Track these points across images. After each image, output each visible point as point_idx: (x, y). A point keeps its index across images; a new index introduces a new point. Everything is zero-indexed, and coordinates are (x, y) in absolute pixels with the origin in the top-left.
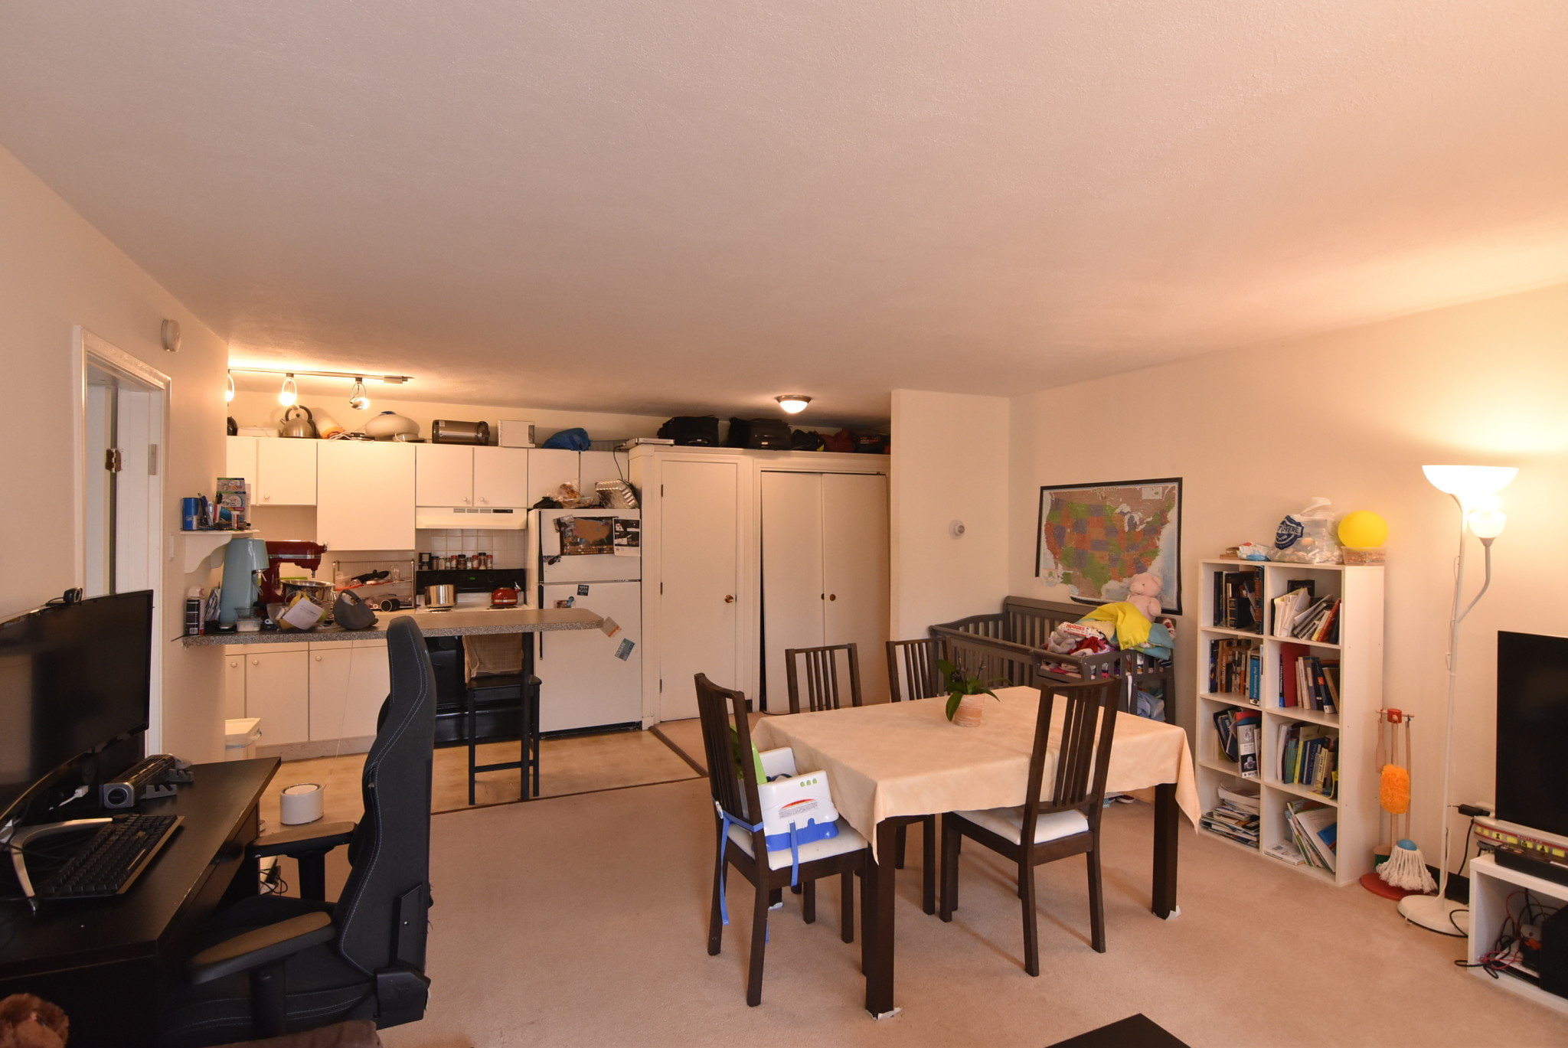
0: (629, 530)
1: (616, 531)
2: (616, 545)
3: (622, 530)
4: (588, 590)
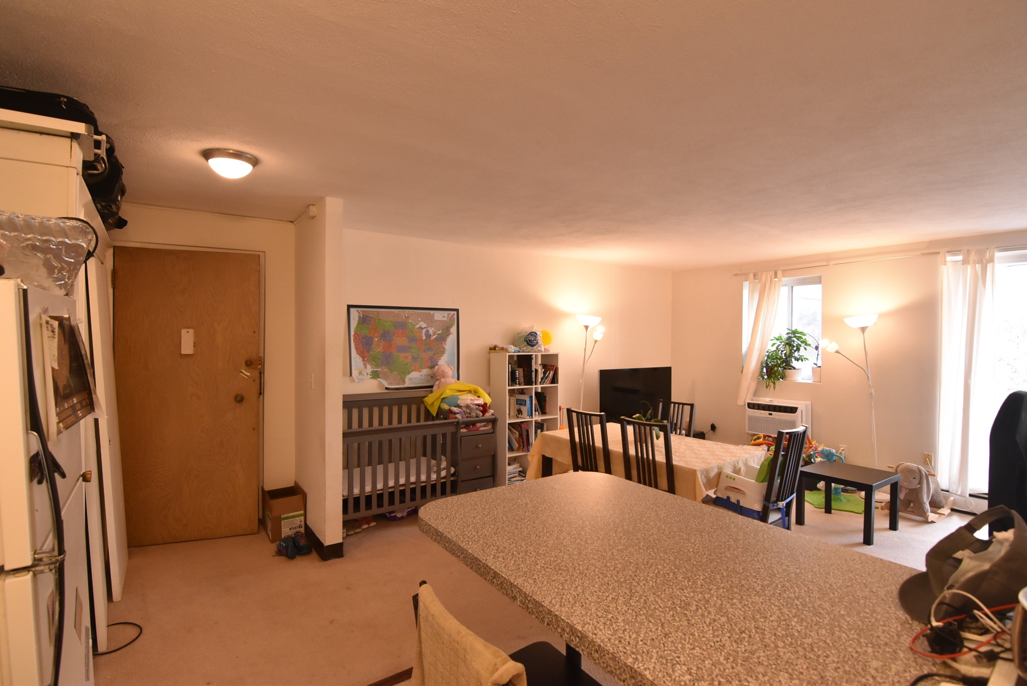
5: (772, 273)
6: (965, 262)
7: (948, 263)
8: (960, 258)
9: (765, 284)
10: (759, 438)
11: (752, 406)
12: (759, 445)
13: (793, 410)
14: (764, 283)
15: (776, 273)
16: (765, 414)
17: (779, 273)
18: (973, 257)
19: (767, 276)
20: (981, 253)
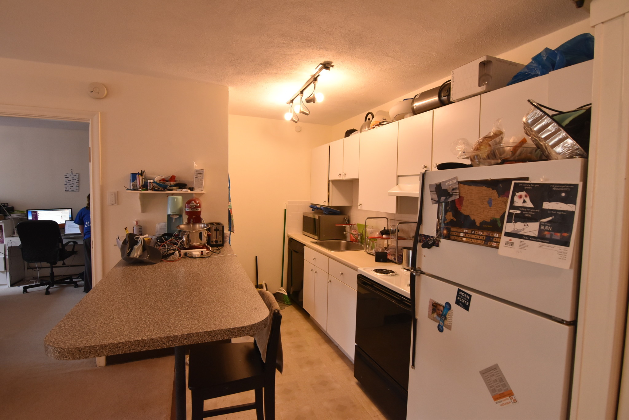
0: (547, 205)
1: (512, 207)
2: (507, 234)
3: (529, 204)
4: (469, 301)
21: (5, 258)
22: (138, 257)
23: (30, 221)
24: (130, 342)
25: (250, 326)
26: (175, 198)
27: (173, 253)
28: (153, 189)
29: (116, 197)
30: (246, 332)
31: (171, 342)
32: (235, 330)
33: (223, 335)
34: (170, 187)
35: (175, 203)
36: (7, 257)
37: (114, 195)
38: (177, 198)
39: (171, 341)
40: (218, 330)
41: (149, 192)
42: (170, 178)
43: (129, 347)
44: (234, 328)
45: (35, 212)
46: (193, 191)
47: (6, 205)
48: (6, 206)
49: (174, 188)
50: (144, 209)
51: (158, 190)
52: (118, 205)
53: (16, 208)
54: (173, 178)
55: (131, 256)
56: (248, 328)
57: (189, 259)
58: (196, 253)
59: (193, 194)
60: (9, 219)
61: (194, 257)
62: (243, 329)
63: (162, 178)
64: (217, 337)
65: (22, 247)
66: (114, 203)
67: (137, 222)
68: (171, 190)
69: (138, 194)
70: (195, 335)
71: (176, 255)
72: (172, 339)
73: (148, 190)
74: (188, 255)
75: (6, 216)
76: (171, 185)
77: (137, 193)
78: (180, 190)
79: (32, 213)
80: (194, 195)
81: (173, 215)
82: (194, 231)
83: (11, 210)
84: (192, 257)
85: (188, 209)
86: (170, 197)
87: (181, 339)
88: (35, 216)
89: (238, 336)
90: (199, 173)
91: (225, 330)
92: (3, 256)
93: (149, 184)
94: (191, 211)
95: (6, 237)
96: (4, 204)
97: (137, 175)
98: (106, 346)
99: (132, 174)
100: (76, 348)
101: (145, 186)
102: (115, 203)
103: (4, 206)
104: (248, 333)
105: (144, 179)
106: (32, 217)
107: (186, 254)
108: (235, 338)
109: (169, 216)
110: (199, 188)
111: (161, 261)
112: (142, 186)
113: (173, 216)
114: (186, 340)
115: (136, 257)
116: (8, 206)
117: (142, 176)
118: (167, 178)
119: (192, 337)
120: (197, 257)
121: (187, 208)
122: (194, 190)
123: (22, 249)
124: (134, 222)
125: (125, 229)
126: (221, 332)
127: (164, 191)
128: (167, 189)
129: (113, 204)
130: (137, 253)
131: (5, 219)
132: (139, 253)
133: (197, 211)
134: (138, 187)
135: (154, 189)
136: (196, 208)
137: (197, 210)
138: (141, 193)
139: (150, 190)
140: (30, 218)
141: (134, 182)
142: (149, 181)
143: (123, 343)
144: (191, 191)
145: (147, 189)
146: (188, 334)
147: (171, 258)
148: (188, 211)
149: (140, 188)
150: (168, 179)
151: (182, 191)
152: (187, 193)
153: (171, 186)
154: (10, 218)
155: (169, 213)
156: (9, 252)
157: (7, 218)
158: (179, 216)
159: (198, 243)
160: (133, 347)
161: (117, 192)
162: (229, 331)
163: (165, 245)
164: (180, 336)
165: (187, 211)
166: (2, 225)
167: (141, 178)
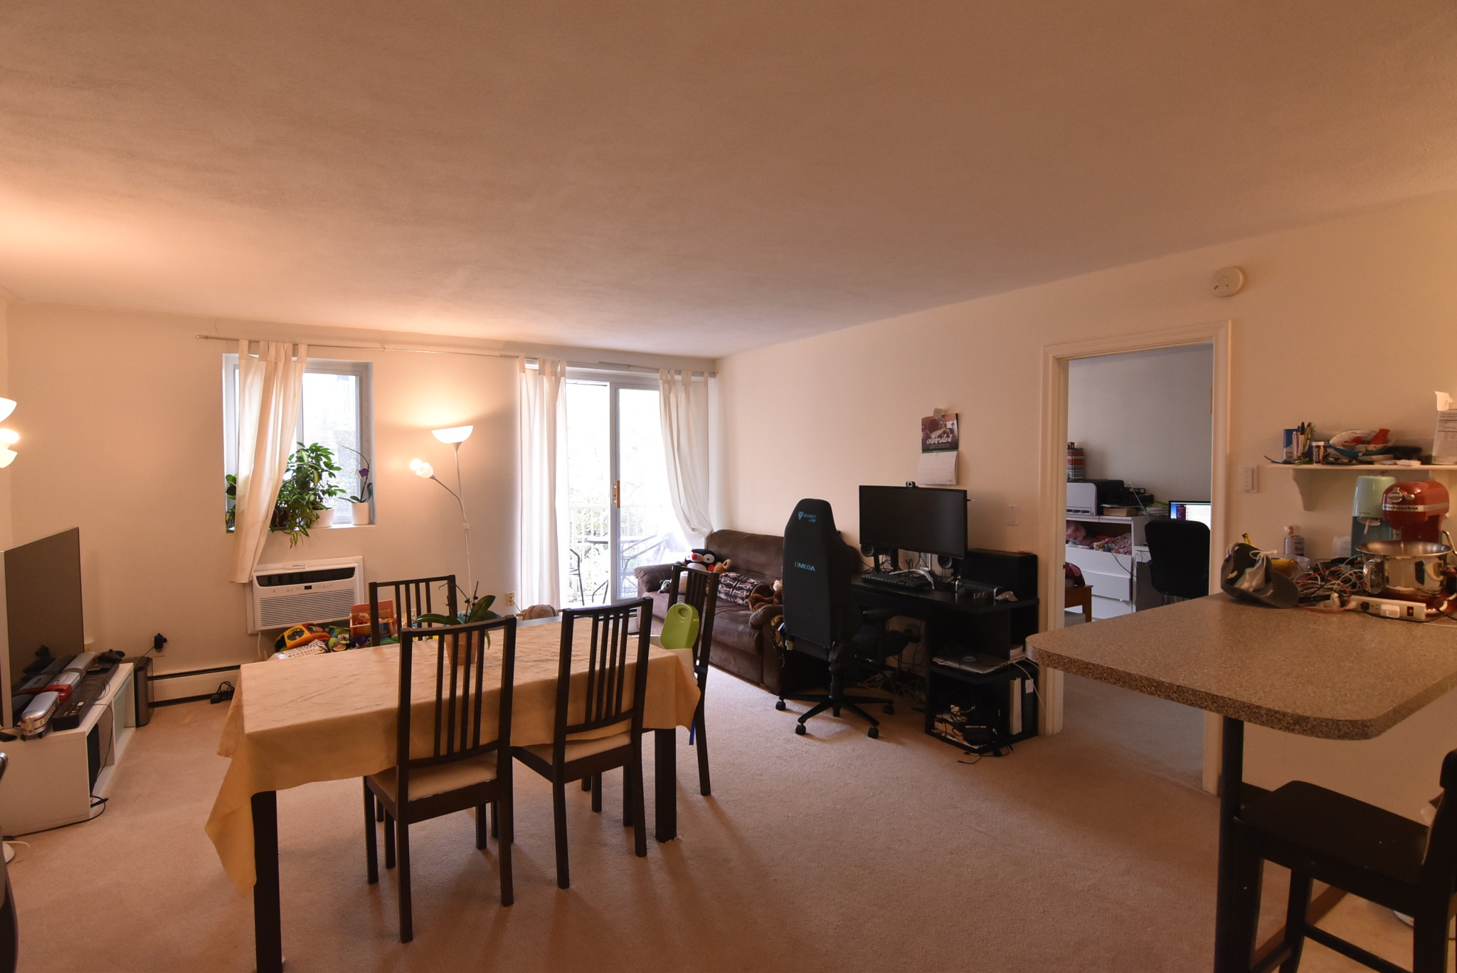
5: (289, 346)
6: (541, 372)
7: (527, 371)
8: (536, 366)
9: (276, 363)
10: (300, 633)
11: (268, 581)
12: (306, 643)
13: (347, 573)
14: (274, 361)
15: (295, 346)
16: (297, 589)
17: (303, 349)
18: (548, 369)
19: (277, 352)
20: (554, 365)
21: (1131, 580)
22: (1251, 590)
23: (1174, 519)
24: (1102, 666)
25: (1295, 716)
26: (1372, 480)
27: (1328, 597)
28: (1323, 461)
29: (1256, 476)
30: (1285, 725)
31: (1153, 688)
32: (1263, 712)
33: (1238, 712)
34: (1364, 455)
35: (1369, 490)
36: (1135, 579)
37: (1250, 473)
38: (1377, 481)
39: (1154, 686)
40: (1230, 699)
41: (1314, 466)
42: (1374, 434)
43: (1101, 674)
44: (1261, 707)
45: (1182, 506)
46: (1430, 464)
47: (1142, 491)
48: (1142, 493)
49: (1374, 457)
50: (1310, 503)
51: (1336, 462)
52: (1258, 492)
53: (1158, 497)
54: (1383, 434)
55: (1237, 585)
56: (1288, 718)
57: (1369, 616)
58: (1391, 607)
59: (1427, 471)
60: (1143, 515)
61: (1382, 614)
62: (1278, 716)
63: (1355, 435)
64: (1227, 710)
65: (1152, 565)
66: (1251, 488)
67: (1291, 528)
68: (1371, 463)
69: (1291, 472)
70: (1190, 692)
71: (1334, 602)
72: (1155, 684)
73: (1312, 464)
74: (1371, 610)
75: (1139, 509)
76: (1367, 451)
77: (1288, 468)
78: (1390, 462)
79: (1177, 507)
80: (1431, 474)
81: (1365, 519)
82: (1398, 558)
83: (1149, 500)
84: (1379, 616)
85: (1388, 505)
86: (1361, 478)
87: (1168, 690)
88: (1182, 512)
89: (1267, 725)
90: (1449, 419)
91: (1243, 703)
92: (1129, 577)
93: (1315, 450)
94: (1395, 510)
95: (1135, 545)
96: (1139, 489)
97: (1294, 433)
98: (1075, 662)
99: (1287, 430)
100: (1046, 652)
101: (1307, 456)
102: (1253, 488)
103: (1138, 493)
104: (1288, 728)
105: (1308, 441)
106: (1177, 514)
107: (1365, 607)
108: (1260, 724)
109: (1355, 519)
110: (1450, 458)
111: (1297, 607)
112: (1303, 454)
113: (1366, 521)
114: (1176, 695)
115: (1249, 588)
116: (1145, 493)
117: (1302, 433)
118: (1369, 434)
119: (1185, 693)
120: (1388, 615)
121: (1386, 503)
122: (1433, 462)
123: (1151, 567)
124: (1285, 528)
125: (1242, 537)
126: (1234, 703)
127: (1350, 463)
128: (1357, 460)
129: (1247, 491)
130: (1248, 582)
131: (1137, 515)
132: (1254, 584)
133: (1408, 510)
134: (1295, 457)
135: (1325, 460)
136: (1405, 504)
137: (1409, 508)
138: (1296, 470)
139: (1317, 462)
140: (1174, 516)
141: (1289, 448)
142: (1314, 444)
143: (1094, 665)
144: (1422, 464)
145: (1310, 462)
146: (1178, 687)
147: (1321, 606)
148: (1388, 509)
149: (1299, 458)
150: (1369, 438)
151: (1396, 464)
152: (1409, 468)
153: (1368, 453)
154: (1144, 513)
155: (1356, 514)
156: (1137, 570)
157: (1140, 513)
158: (1381, 522)
159: (1411, 589)
160: (1105, 675)
161: (1258, 468)
162: (1249, 707)
163: (1317, 578)
164: (1168, 685)
165: (1385, 511)
166: (1130, 525)
167: (1302, 438)
